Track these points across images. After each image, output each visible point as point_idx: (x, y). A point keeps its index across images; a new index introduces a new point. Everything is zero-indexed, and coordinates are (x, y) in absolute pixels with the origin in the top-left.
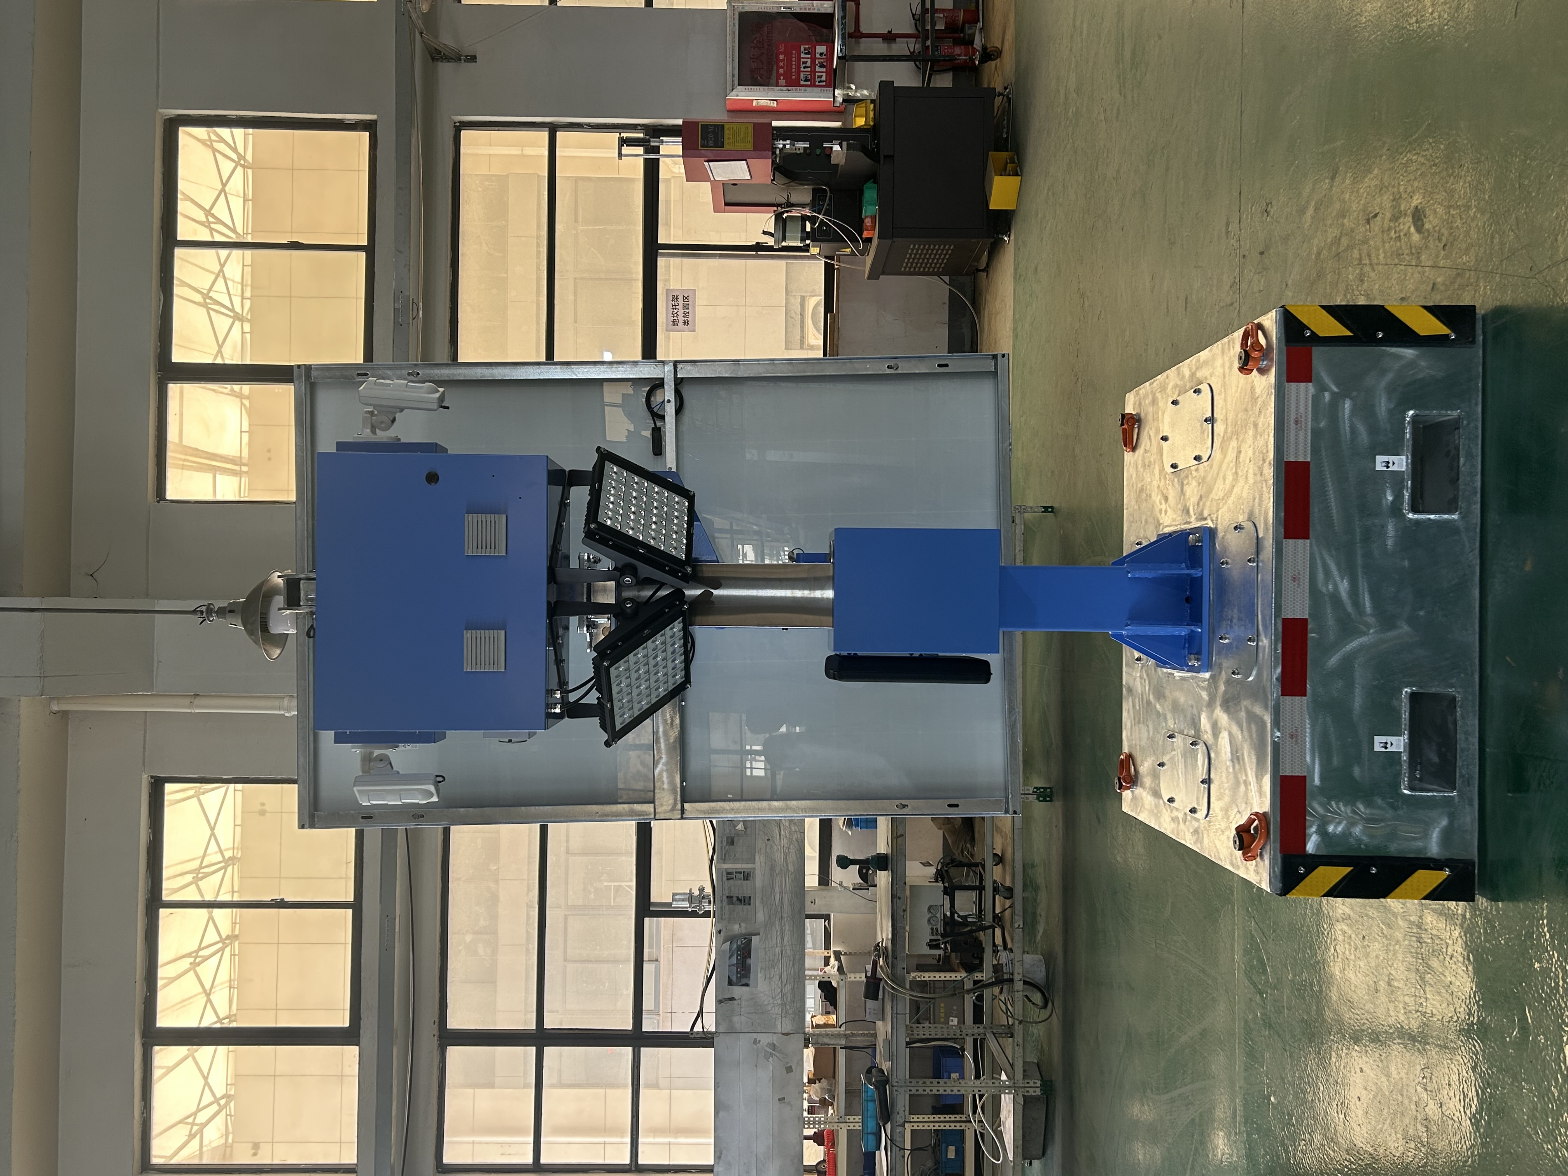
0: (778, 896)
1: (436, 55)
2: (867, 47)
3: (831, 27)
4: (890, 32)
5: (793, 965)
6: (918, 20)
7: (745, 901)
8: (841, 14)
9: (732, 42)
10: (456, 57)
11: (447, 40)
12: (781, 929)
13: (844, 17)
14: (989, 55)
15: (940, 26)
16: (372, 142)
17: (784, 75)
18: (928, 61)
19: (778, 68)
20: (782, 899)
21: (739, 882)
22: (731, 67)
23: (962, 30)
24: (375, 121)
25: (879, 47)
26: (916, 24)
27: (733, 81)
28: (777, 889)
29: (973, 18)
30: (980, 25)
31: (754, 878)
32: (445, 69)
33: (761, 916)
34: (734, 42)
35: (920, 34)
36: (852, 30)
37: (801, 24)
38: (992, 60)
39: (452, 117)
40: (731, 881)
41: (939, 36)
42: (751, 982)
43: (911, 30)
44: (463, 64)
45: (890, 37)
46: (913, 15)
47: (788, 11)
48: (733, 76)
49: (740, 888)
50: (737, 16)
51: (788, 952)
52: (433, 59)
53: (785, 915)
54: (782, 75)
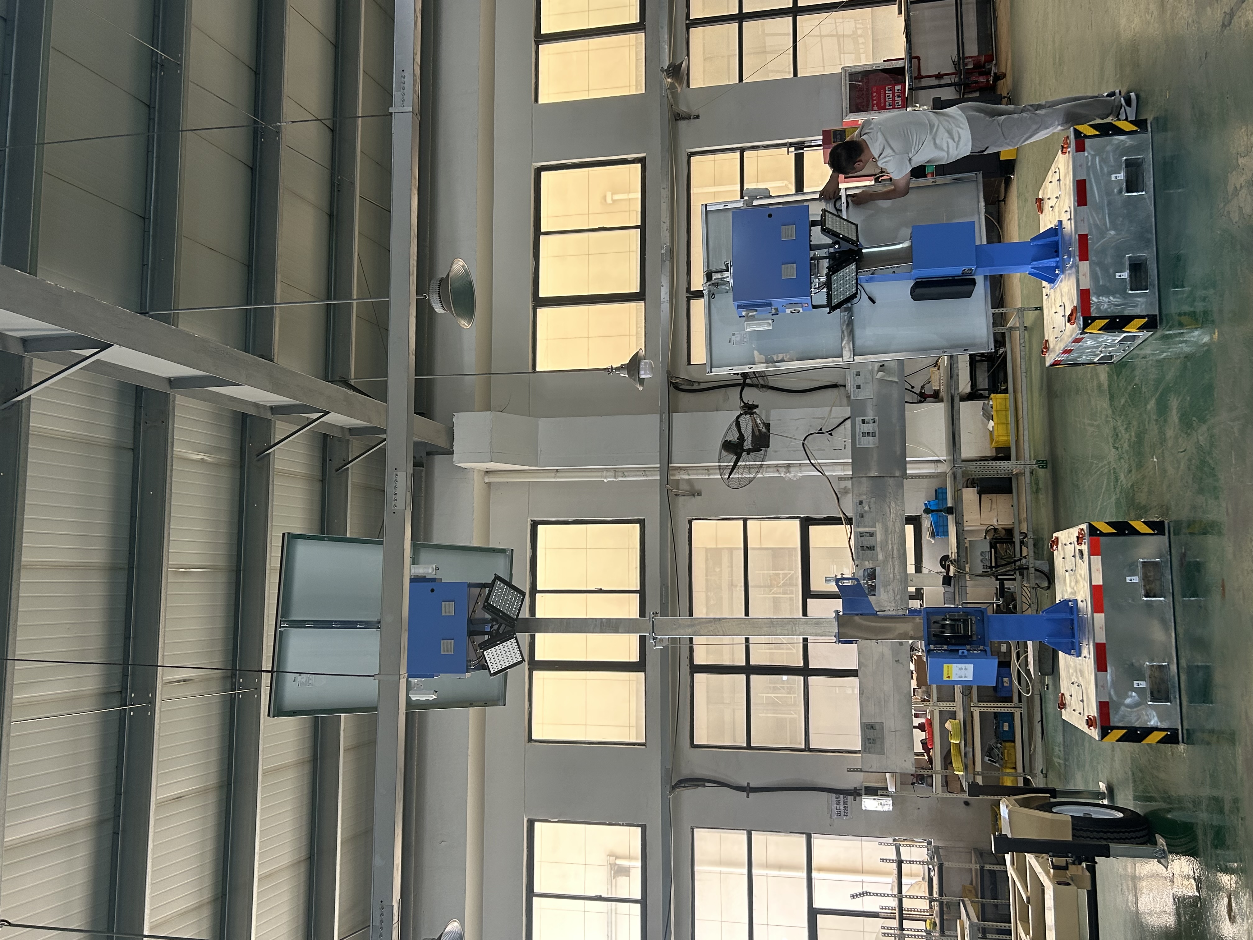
0: (890, 546)
1: (678, 117)
2: (925, 82)
3: (904, 75)
4: (939, 73)
5: (901, 584)
6: (956, 64)
7: (871, 548)
8: (909, 65)
9: (846, 90)
10: (688, 117)
11: (683, 108)
12: (893, 564)
13: (911, 67)
14: (999, 77)
15: (970, 66)
16: (643, 169)
17: (877, 104)
18: (962, 85)
19: (873, 100)
20: (892, 547)
21: (868, 538)
22: (846, 104)
23: (984, 66)
24: (645, 157)
25: (934, 82)
26: (955, 67)
27: (846, 111)
28: (890, 542)
29: (990, 59)
30: (994, 62)
31: (876, 536)
32: (682, 124)
33: (881, 557)
34: (846, 89)
35: (958, 72)
36: (916, 75)
37: (885, 75)
38: (1001, 80)
39: (687, 150)
40: (862, 538)
41: (969, 72)
42: (876, 594)
43: (953, 71)
44: (692, 120)
45: (939, 76)
46: (953, 62)
47: (878, 68)
48: (847, 108)
49: (868, 542)
50: (848, 75)
51: (898, 577)
52: (676, 120)
53: (895, 556)
54: (875, 104)
